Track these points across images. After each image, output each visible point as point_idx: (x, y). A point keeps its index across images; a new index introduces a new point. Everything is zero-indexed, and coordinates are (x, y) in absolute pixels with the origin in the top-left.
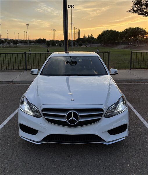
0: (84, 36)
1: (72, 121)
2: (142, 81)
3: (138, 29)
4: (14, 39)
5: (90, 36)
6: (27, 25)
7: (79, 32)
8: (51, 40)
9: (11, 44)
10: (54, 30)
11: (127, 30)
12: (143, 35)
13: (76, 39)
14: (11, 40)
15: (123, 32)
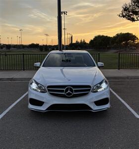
0: (77, 41)
1: (69, 94)
2: (128, 78)
3: (128, 34)
4: (7, 44)
5: (82, 41)
6: (20, 30)
7: (72, 37)
8: (44, 45)
9: (4, 49)
10: (47, 35)
11: (118, 35)
12: (134, 40)
13: (68, 44)
14: (4, 45)
15: (114, 37)
